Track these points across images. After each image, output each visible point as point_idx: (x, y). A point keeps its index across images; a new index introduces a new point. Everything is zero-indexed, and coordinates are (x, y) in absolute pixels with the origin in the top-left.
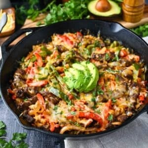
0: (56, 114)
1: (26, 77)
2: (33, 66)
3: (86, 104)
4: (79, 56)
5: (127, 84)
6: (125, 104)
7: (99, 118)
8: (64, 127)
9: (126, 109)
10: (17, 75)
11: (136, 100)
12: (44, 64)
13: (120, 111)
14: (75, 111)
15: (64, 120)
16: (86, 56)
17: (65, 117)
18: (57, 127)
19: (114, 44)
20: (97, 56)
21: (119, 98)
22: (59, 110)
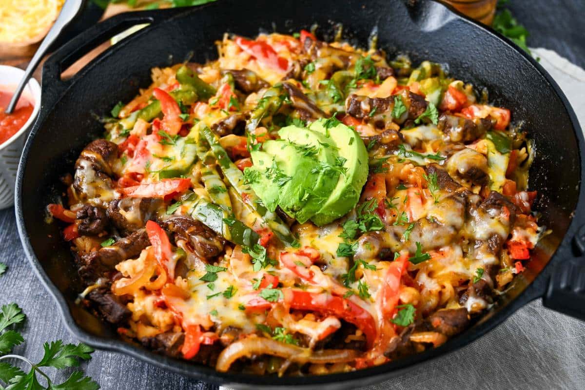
0: (209, 297)
1: (118, 166)
2: (149, 132)
3: (319, 262)
4: (302, 104)
5: (466, 198)
6: (458, 268)
7: (364, 316)
8: (232, 342)
9: (463, 286)
10: (88, 159)
11: (498, 255)
12: (185, 128)
13: (440, 294)
14: (279, 285)
15: (236, 317)
16: (327, 107)
17: (242, 308)
18: (207, 342)
19: (423, 70)
20: (365, 106)
21: (437, 249)
22: (222, 283)
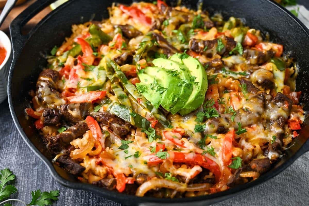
0: (126, 158)
1: (61, 85)
2: (76, 63)
3: (185, 136)
4: (164, 45)
5: (264, 97)
6: (262, 136)
7: (214, 164)
8: (144, 182)
9: (265, 146)
10: (44, 81)
11: (283, 128)
12: (97, 61)
13: (253, 150)
14: (166, 150)
15: (143, 168)
16: (178, 46)
17: (146, 163)
18: (129, 182)
19: (231, 23)
20: (201, 45)
21: (249, 126)
22: (132, 149)
